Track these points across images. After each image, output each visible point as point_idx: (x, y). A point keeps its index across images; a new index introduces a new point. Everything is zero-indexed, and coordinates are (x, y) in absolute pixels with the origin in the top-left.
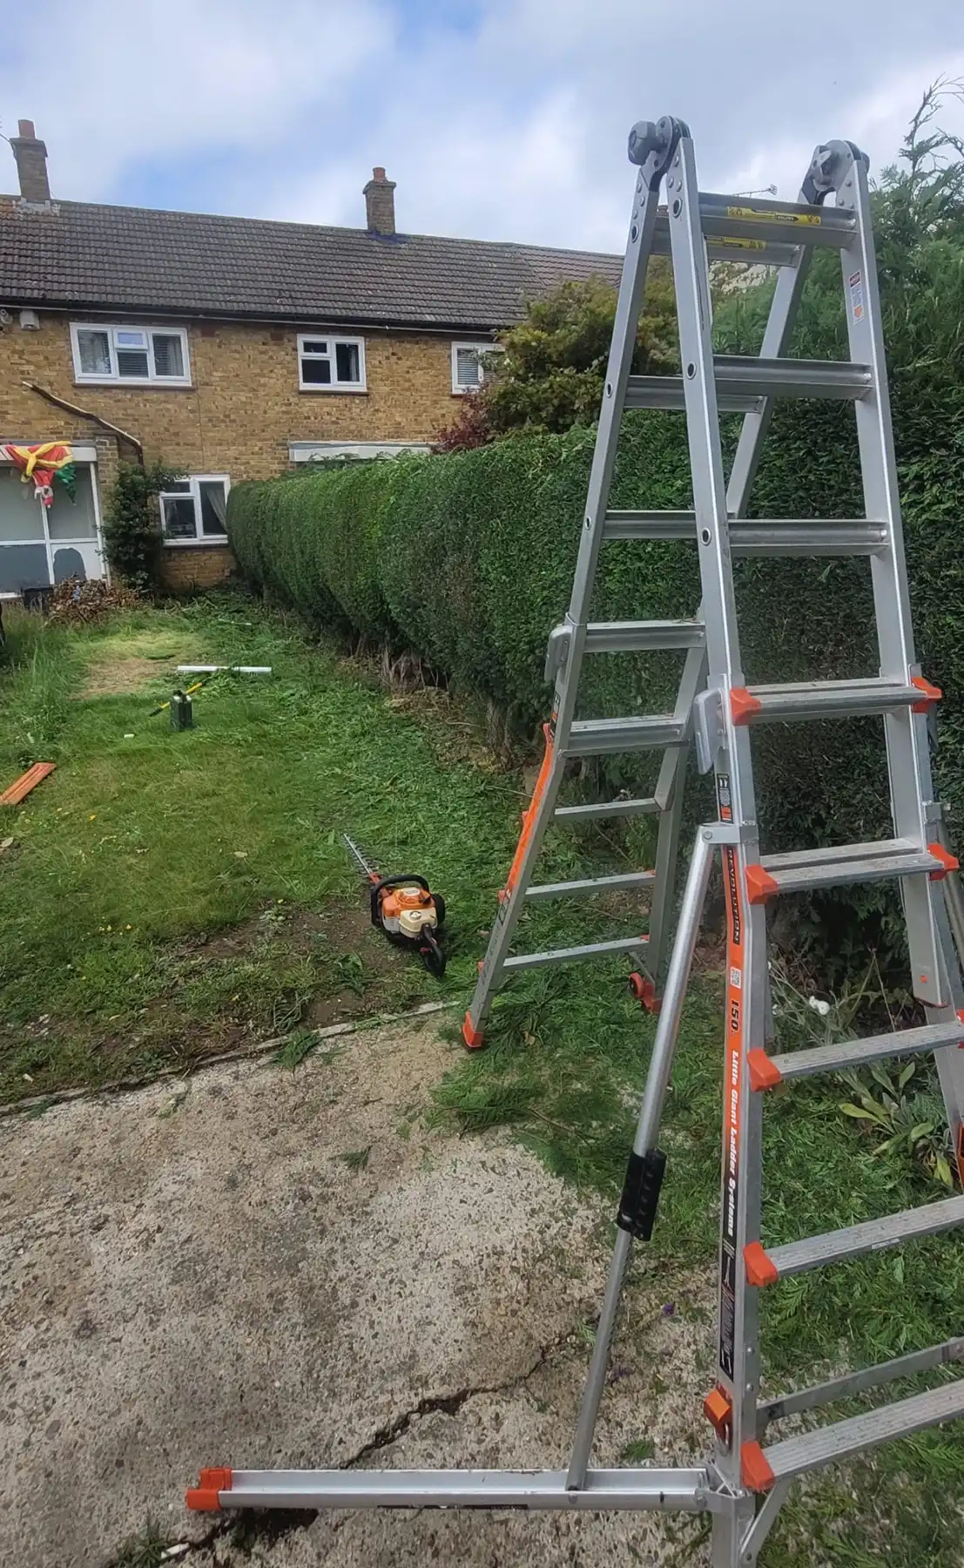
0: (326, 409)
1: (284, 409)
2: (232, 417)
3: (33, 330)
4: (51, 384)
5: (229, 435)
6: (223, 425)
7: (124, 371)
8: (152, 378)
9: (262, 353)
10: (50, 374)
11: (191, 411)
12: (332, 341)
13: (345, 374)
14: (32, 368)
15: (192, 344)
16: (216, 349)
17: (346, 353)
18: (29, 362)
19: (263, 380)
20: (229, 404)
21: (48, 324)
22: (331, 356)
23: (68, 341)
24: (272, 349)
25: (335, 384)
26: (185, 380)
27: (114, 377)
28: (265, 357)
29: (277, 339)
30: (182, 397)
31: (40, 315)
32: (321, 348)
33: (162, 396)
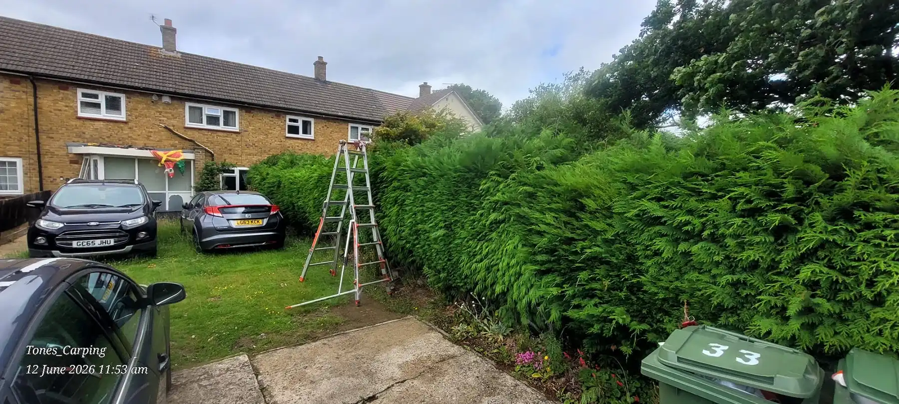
0: (297, 144)
1: (279, 143)
2: (256, 145)
3: (168, 104)
4: (173, 126)
5: (254, 152)
6: (252, 148)
7: (209, 122)
8: (221, 127)
9: (270, 121)
10: (174, 122)
11: (238, 141)
12: (300, 119)
13: (305, 132)
14: (165, 119)
15: (240, 115)
16: (251, 118)
17: (306, 125)
18: (164, 117)
19: (270, 131)
20: (255, 140)
21: (175, 102)
22: (300, 124)
23: (184, 109)
24: (276, 120)
25: (301, 135)
26: (236, 129)
27: (204, 125)
28: (272, 123)
29: (278, 116)
30: (234, 135)
31: (172, 98)
32: (296, 121)
33: (225, 134)
